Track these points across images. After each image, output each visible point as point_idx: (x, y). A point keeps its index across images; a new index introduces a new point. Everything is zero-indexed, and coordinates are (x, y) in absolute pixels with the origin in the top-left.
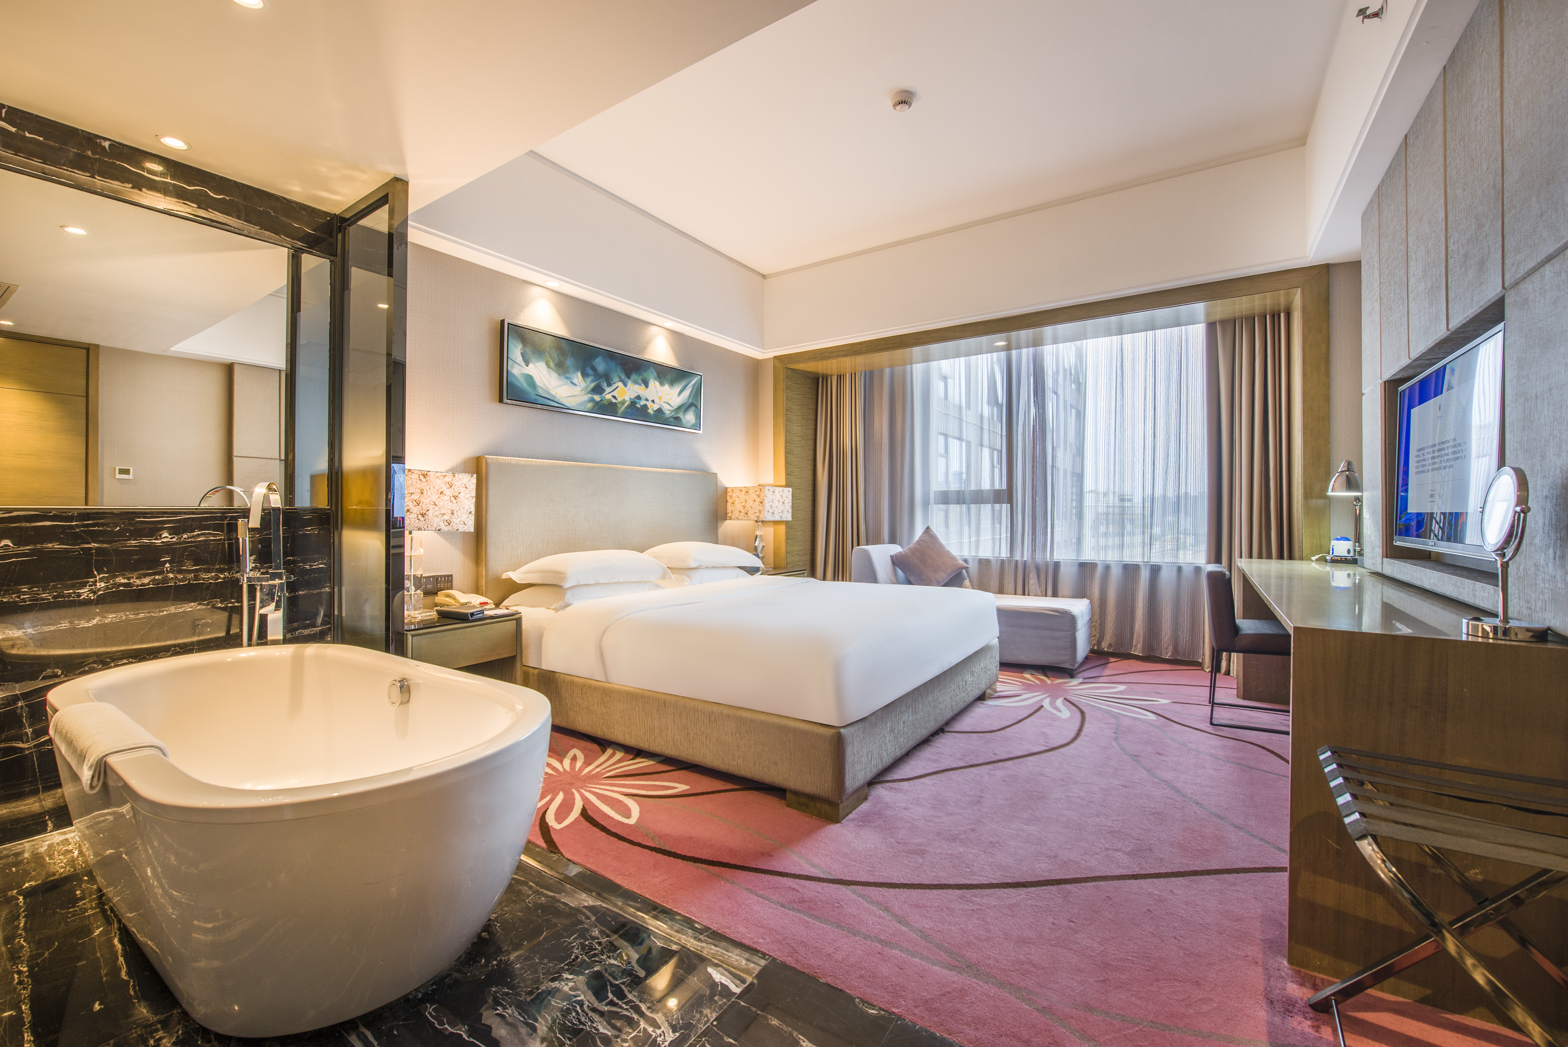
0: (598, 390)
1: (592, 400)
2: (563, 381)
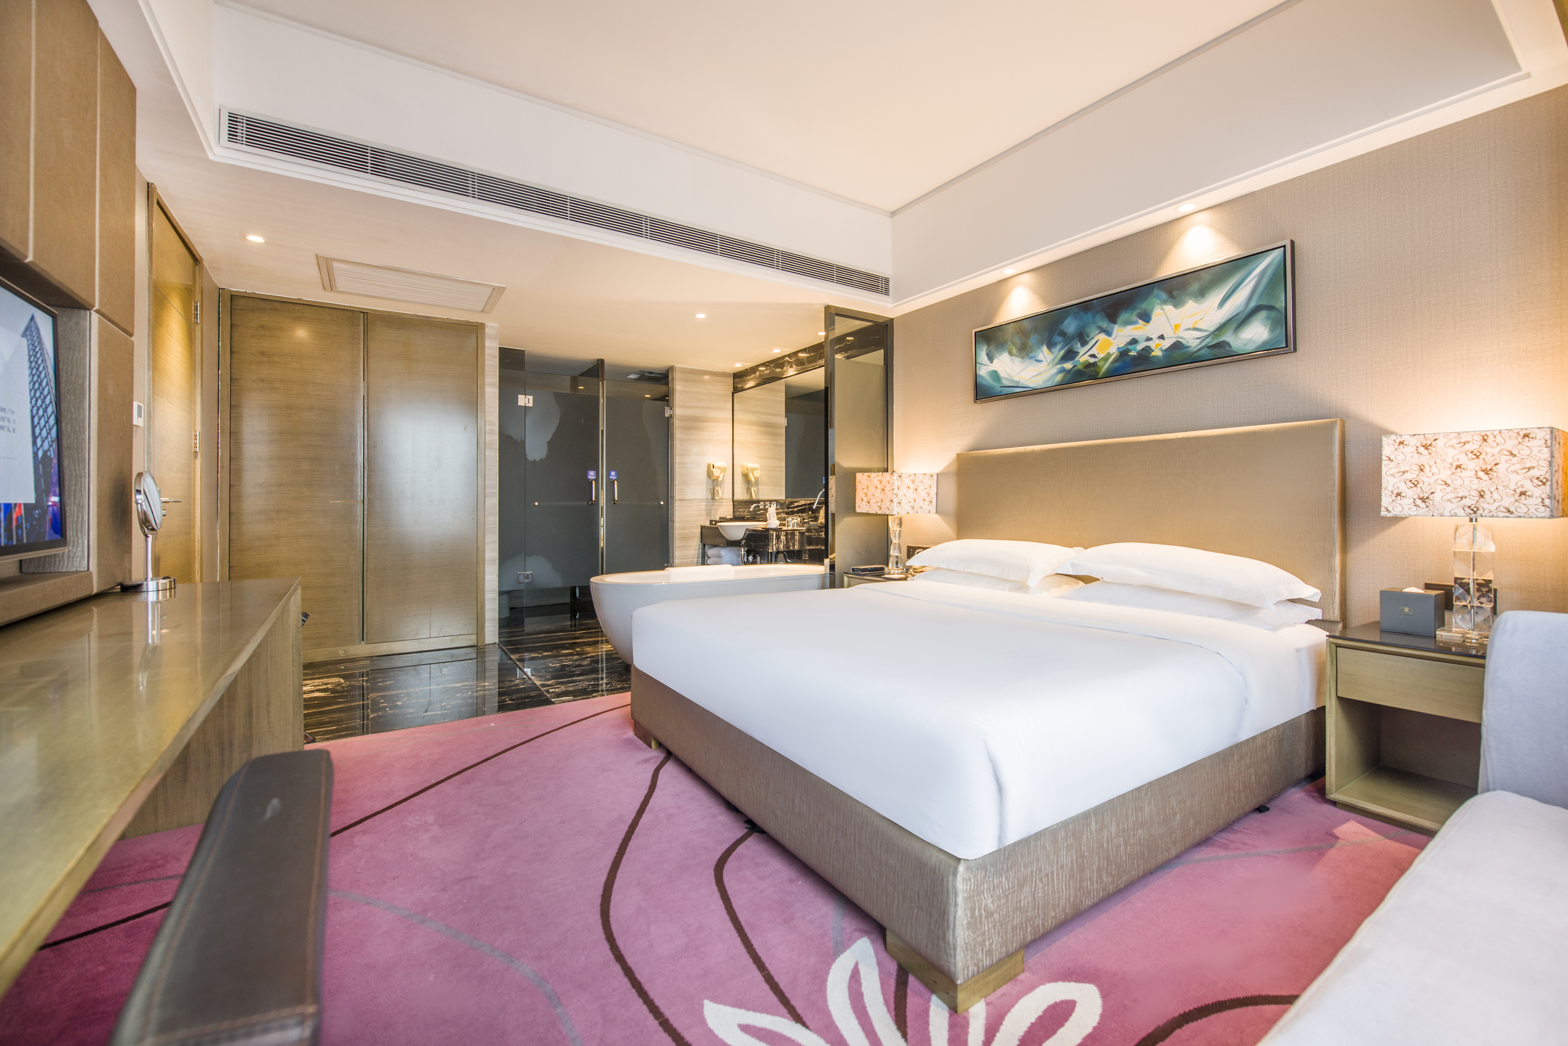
0: (1070, 355)
1: (1063, 370)
2: (1027, 361)
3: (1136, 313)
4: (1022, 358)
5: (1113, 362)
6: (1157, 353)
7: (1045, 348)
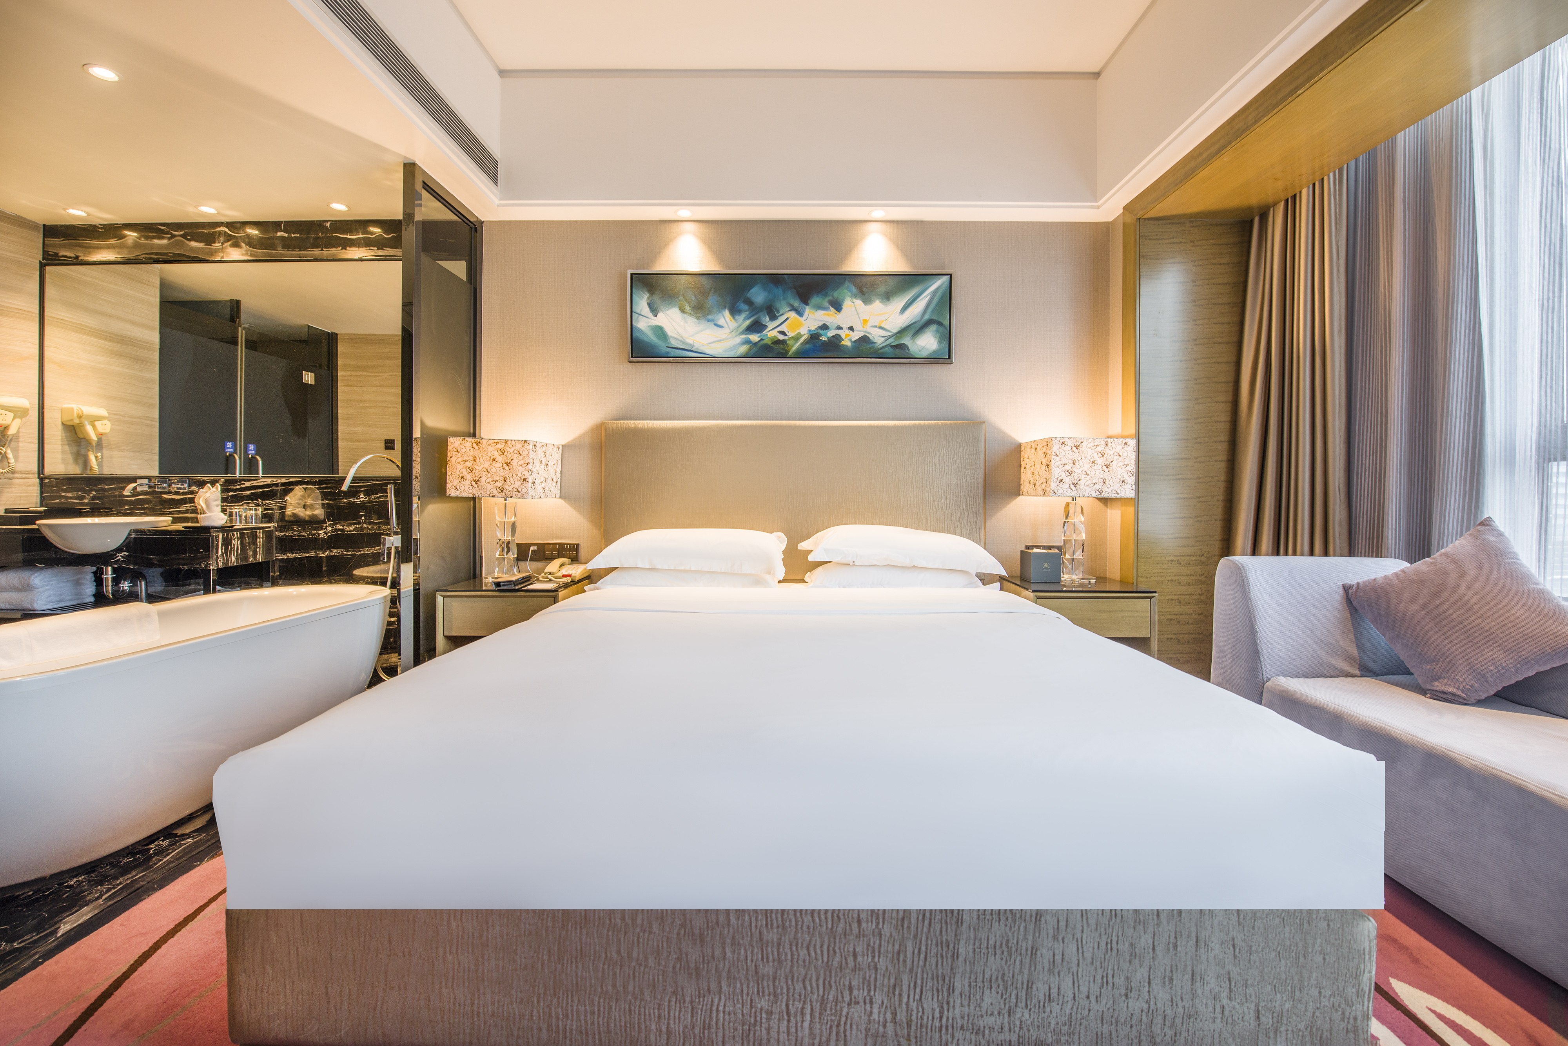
0: (756, 327)
1: (748, 342)
2: (704, 324)
3: (827, 299)
4: (698, 318)
5: (802, 343)
6: (846, 343)
7: (727, 313)
